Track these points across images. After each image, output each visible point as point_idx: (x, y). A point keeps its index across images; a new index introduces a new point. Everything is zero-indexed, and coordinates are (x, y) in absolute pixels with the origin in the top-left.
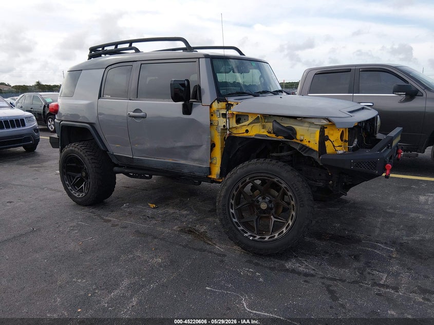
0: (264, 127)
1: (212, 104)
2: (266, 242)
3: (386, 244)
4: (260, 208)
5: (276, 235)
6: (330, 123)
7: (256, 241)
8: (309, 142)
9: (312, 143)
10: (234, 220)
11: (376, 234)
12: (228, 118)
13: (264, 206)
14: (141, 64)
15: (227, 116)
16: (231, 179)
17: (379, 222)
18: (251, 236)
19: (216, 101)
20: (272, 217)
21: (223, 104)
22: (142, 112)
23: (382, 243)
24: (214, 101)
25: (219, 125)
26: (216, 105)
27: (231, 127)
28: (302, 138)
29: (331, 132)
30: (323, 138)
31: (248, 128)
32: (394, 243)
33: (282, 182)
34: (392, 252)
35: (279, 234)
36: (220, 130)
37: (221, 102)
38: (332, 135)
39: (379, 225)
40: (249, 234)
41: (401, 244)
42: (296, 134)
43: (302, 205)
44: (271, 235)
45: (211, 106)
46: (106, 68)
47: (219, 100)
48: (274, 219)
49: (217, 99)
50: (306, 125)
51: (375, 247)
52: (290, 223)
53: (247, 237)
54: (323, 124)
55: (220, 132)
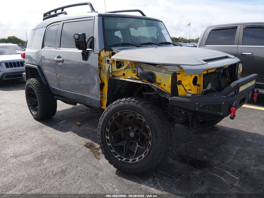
0: (134, 72)
1: (100, 53)
2: (130, 163)
3: (233, 172)
4: (129, 136)
5: (137, 159)
6: (182, 70)
7: (122, 162)
8: (165, 85)
9: (167, 86)
10: (108, 144)
11: (229, 161)
12: (111, 64)
13: (132, 134)
14: (64, 23)
15: (110, 63)
16: (107, 112)
17: (236, 149)
18: (120, 158)
19: (104, 50)
20: (137, 143)
21: (108, 53)
22: (61, 58)
23: (230, 171)
24: (102, 50)
25: (106, 69)
26: (103, 54)
27: (113, 71)
28: (160, 82)
29: (184, 78)
30: (175, 83)
31: (125, 72)
32: (241, 171)
33: (143, 117)
34: (236, 180)
35: (140, 158)
36: (107, 73)
37: (108, 51)
38: (185, 80)
39: (234, 153)
40: (118, 156)
41: (247, 174)
42: (156, 78)
43: (156, 137)
44: (134, 158)
45: (99, 54)
46: (47, 27)
47: (106, 50)
48: (138, 146)
49: (104, 49)
50: (164, 71)
51: (222, 174)
52: (148, 150)
53: (116, 158)
54: (176, 70)
55: (106, 74)
